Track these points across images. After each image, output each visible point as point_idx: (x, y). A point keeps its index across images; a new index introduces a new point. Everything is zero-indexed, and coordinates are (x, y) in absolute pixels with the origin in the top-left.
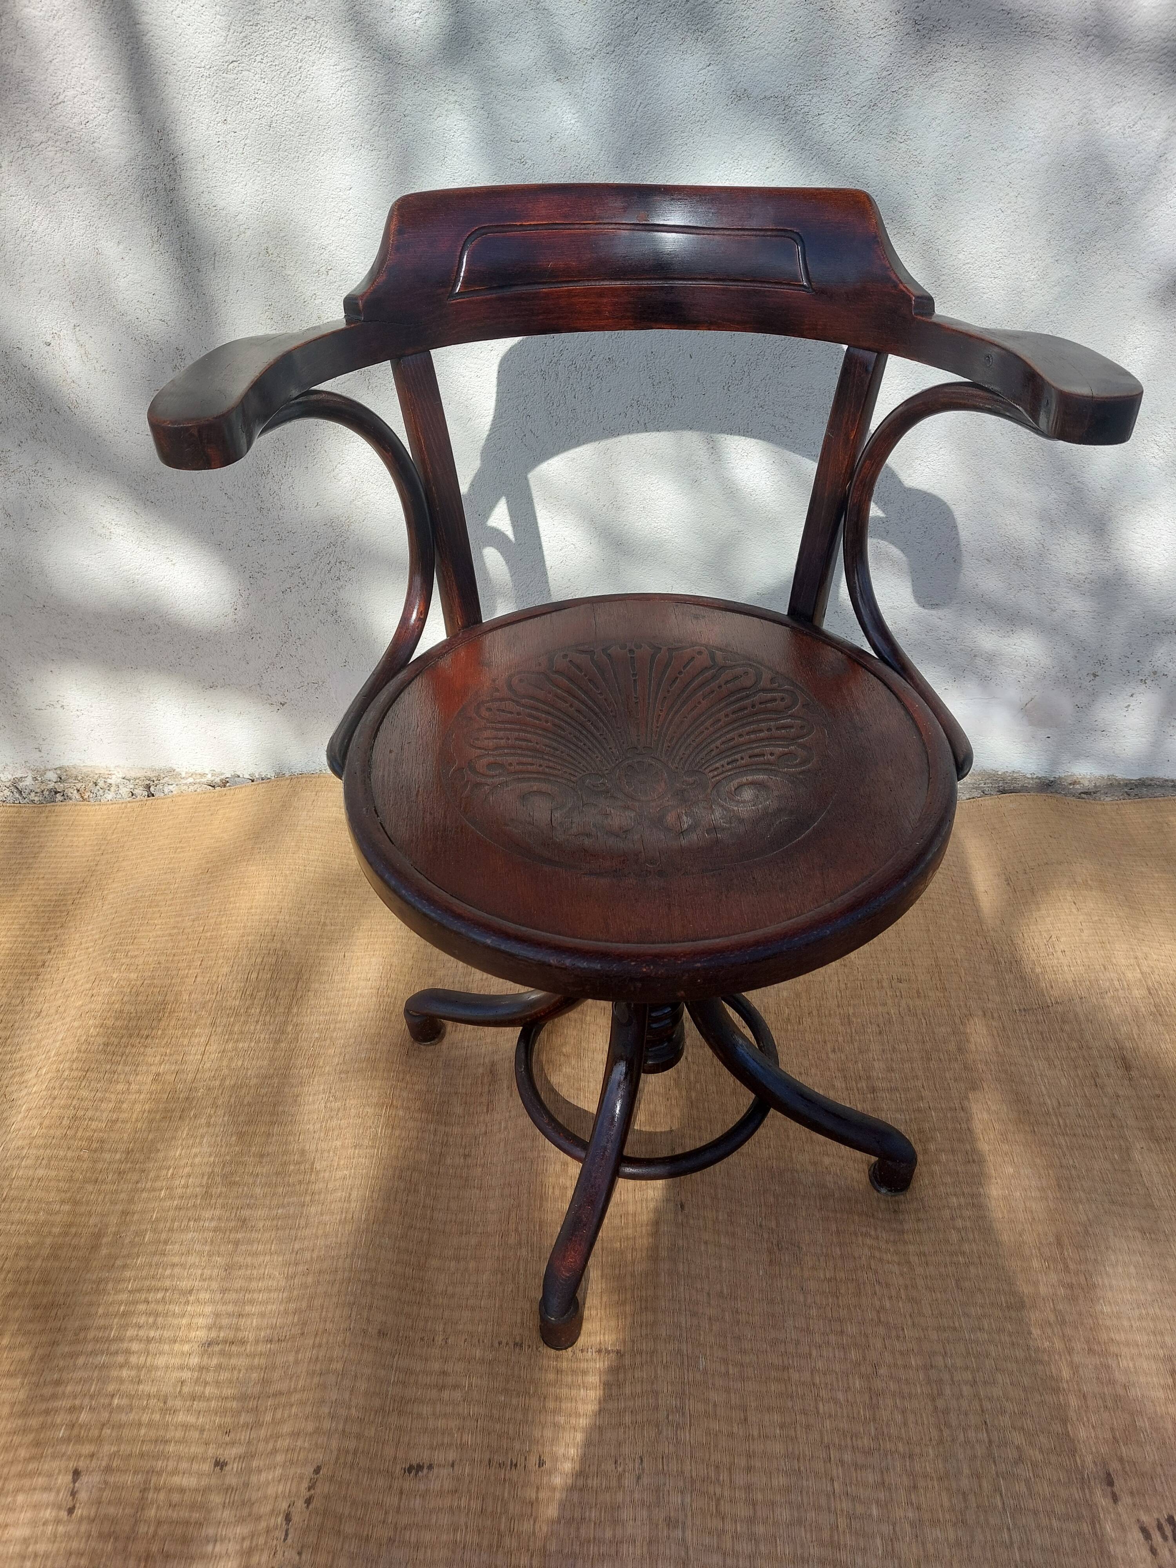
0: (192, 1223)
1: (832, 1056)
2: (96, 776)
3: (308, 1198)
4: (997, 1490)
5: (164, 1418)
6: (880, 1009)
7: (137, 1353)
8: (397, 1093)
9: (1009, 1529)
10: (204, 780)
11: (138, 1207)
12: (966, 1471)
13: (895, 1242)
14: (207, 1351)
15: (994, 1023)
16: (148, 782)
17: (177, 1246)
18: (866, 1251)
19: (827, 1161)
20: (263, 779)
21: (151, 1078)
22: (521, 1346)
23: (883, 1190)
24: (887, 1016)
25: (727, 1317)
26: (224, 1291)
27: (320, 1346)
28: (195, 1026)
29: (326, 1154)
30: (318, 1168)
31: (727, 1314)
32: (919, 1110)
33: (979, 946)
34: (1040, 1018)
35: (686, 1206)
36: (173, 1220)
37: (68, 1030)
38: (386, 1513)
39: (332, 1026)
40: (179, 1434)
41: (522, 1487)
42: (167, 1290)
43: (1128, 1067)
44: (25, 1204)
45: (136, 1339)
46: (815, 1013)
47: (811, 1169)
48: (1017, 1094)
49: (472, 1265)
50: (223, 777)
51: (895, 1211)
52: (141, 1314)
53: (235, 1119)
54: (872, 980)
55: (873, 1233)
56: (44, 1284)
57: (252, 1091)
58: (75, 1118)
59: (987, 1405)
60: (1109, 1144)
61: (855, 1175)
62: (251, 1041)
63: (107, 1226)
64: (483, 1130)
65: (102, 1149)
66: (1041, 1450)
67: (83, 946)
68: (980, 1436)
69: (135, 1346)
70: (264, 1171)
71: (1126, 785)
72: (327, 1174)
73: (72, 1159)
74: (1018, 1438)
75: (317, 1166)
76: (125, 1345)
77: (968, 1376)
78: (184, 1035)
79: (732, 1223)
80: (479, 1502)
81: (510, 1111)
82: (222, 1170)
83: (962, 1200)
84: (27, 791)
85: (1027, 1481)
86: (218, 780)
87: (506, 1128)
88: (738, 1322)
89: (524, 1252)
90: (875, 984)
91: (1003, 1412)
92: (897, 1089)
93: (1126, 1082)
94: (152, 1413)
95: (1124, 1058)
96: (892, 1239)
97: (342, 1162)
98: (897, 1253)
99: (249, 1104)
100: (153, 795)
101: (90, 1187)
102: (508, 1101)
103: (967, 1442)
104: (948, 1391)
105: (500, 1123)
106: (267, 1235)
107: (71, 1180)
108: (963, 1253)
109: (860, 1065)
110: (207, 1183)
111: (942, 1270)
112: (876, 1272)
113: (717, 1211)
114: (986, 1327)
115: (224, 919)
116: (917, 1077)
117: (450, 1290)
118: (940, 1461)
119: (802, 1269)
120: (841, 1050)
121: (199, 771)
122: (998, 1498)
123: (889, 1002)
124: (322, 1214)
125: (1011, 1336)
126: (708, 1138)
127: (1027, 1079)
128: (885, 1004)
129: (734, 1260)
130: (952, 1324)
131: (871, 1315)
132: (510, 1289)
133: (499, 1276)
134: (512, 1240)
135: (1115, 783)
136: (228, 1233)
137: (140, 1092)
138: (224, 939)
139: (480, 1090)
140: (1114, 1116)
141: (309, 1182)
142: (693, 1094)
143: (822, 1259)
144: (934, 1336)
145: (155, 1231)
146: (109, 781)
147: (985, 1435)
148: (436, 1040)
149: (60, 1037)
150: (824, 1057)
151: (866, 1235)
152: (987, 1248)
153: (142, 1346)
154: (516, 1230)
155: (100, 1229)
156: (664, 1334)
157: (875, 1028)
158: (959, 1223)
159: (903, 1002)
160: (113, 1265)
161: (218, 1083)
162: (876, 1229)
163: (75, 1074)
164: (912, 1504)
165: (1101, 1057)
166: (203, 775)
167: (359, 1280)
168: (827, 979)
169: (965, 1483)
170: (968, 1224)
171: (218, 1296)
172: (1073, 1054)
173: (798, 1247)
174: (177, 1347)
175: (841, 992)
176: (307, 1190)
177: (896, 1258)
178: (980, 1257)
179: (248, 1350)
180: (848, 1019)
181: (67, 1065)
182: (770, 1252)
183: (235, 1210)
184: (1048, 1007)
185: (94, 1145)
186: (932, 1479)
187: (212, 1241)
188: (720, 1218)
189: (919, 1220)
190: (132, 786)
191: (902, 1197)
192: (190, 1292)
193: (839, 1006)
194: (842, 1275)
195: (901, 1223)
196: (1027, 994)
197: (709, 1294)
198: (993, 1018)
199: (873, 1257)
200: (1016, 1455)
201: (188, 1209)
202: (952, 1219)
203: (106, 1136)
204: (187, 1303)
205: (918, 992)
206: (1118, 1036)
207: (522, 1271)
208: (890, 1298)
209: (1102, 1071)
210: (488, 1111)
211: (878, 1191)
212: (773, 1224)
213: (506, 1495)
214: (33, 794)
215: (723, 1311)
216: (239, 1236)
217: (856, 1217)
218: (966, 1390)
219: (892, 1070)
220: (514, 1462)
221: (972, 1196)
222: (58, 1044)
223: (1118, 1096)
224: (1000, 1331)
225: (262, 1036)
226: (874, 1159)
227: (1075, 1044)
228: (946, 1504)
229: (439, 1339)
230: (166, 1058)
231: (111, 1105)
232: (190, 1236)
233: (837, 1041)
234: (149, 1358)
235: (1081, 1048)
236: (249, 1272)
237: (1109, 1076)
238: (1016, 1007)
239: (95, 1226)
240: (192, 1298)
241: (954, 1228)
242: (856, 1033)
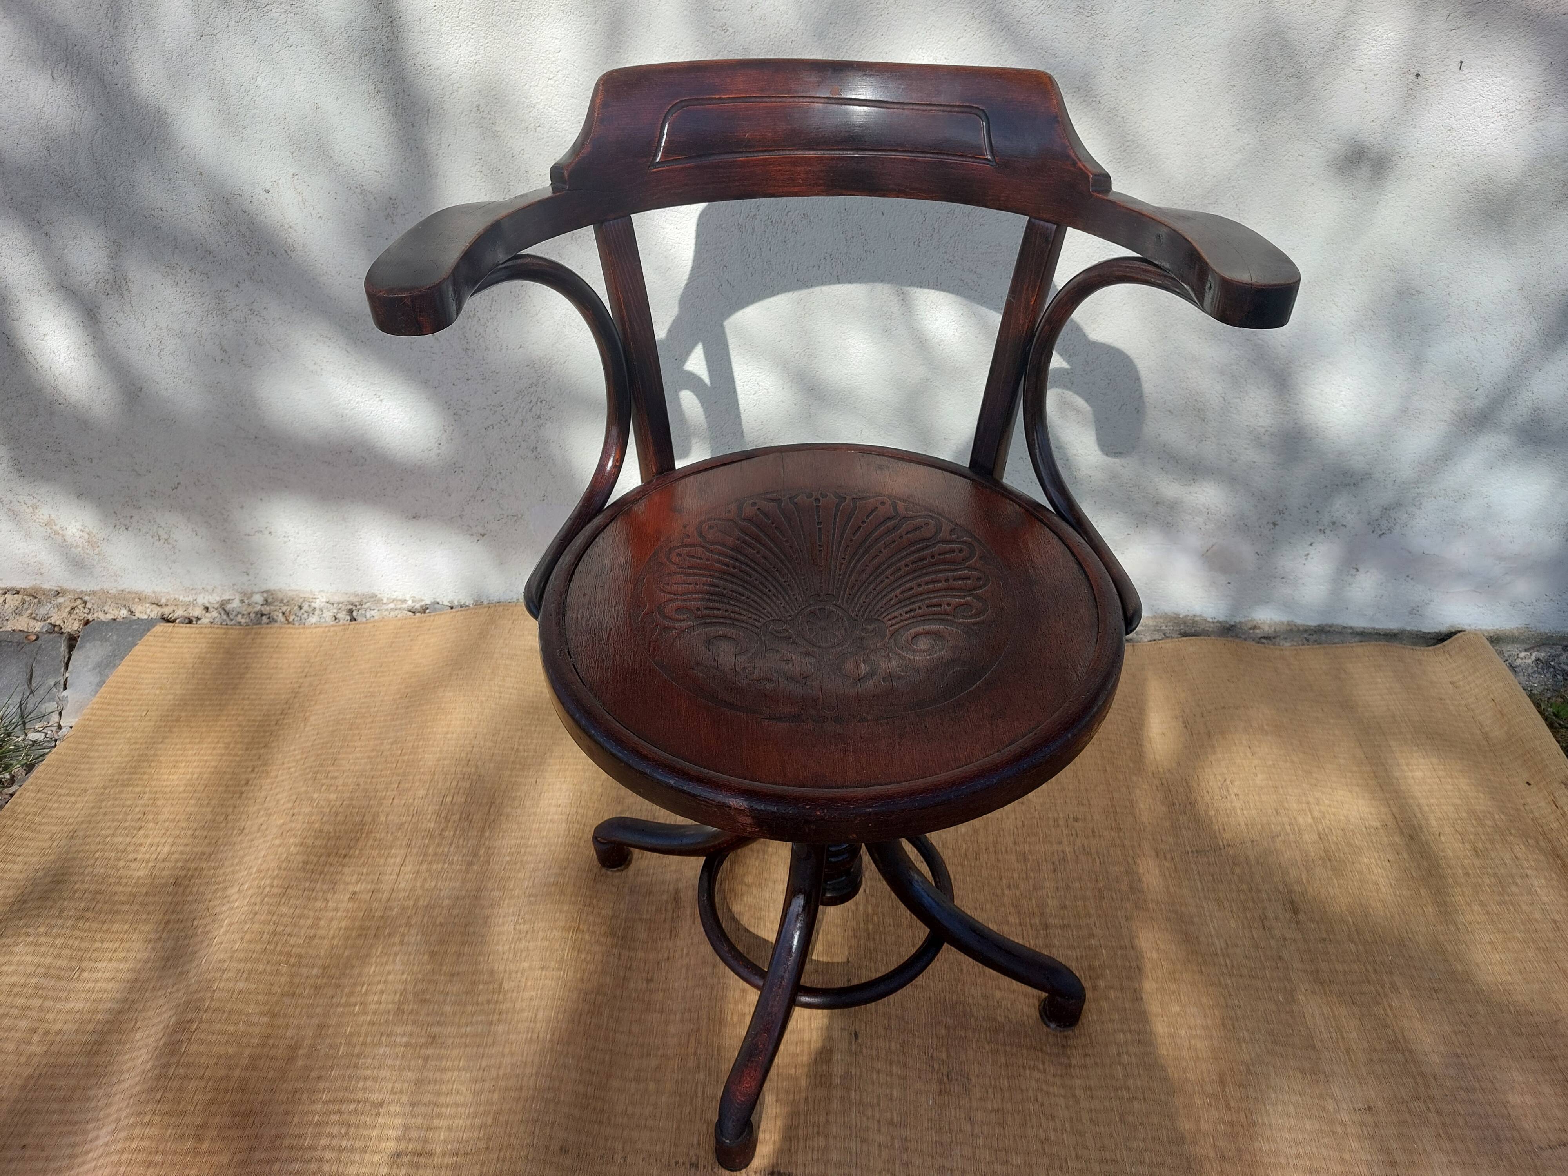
0: (384, 1038)
1: (1007, 892)
2: (301, 600)
3: (496, 1017)
6: (1056, 847)
7: (329, 1161)
8: (584, 917)
10: (405, 606)
11: (333, 1021)
13: (1061, 1076)
14: (396, 1161)
15: (1167, 864)
16: (351, 607)
17: (369, 1061)
18: (1034, 1084)
19: (998, 994)
20: (461, 607)
21: (348, 896)
22: (697, 1167)
23: (1053, 1026)
24: (1062, 855)
25: (896, 1145)
26: (413, 1105)
27: (504, 1160)
28: (391, 847)
29: (514, 975)
30: (506, 988)
31: (896, 1141)
32: (1089, 947)
33: (1154, 788)
34: (1212, 860)
35: (860, 1036)
36: (366, 1035)
37: (269, 848)
39: (523, 850)
42: (359, 1102)
43: (1295, 911)
44: (225, 1015)
45: (329, 1147)
46: (992, 849)
47: (983, 1003)
48: (1186, 934)
49: (652, 1086)
50: (423, 603)
51: (1063, 1046)
52: (334, 1124)
53: (428, 938)
54: (1048, 818)
55: (1041, 1066)
56: (242, 1093)
57: (444, 912)
58: (274, 933)
60: (1274, 985)
61: (1025, 1009)
62: (445, 863)
63: (303, 1039)
64: (666, 955)
65: (299, 965)
67: (285, 766)
69: (328, 1155)
70: (455, 989)
71: (1306, 631)
72: (515, 994)
73: (271, 974)
75: (505, 986)
76: (318, 1154)
78: (380, 856)
79: (904, 1053)
81: (692, 938)
82: (414, 988)
83: (1129, 1037)
84: (234, 613)
86: (418, 606)
87: (687, 954)
88: (907, 1149)
89: (702, 1076)
90: (1051, 822)
92: (1069, 926)
93: (1293, 925)
95: (1292, 902)
96: (1059, 1072)
97: (529, 983)
98: (1063, 1086)
99: (441, 925)
100: (355, 620)
101: (287, 1001)
102: (690, 928)
105: (682, 950)
106: (455, 1052)
107: (269, 993)
108: (1128, 1089)
109: (1034, 902)
110: (399, 1000)
111: (1107, 1104)
112: (1042, 1105)
113: (890, 1041)
114: (1147, 1161)
115: (421, 743)
116: (1089, 915)
117: (630, 1110)
119: (970, 1099)
120: (1016, 886)
121: (400, 598)
123: (1065, 841)
124: (508, 1033)
125: (1170, 1170)
126: (883, 970)
127: (1196, 920)
128: (1060, 843)
129: (905, 1089)
130: (1114, 1157)
131: (1036, 1146)
132: (687, 1111)
133: (677, 1099)
134: (691, 1063)
135: (1295, 629)
136: (418, 1049)
137: (336, 909)
138: (421, 763)
139: (663, 916)
140: (1280, 958)
141: (497, 1001)
142: (871, 927)
143: (990, 1091)
145: (348, 1044)
146: (313, 605)
148: (623, 867)
149: (262, 854)
150: (999, 892)
151: (1033, 1068)
152: (1151, 1083)
153: (335, 1155)
154: (695, 1054)
155: (297, 1041)
156: (835, 1159)
157: (1050, 866)
158: (1125, 1059)
159: (1078, 842)
160: (308, 1077)
161: (411, 903)
162: (1044, 1063)
163: (275, 890)
165: (1270, 900)
166: (404, 601)
167: (543, 1098)
168: (1004, 817)
170: (1134, 1060)
171: (408, 1110)
172: (1242, 897)
173: (968, 1079)
174: (367, 1157)
175: (1017, 829)
176: (495, 1009)
177: (1062, 1092)
178: (1143, 1093)
179: (435, 1162)
180: (1024, 856)
181: (268, 882)
182: (940, 1082)
183: (425, 1026)
184: (1220, 849)
185: (293, 960)
187: (403, 1056)
188: (893, 1048)
189: (1086, 1055)
190: (335, 611)
191: (1070, 1033)
192: (382, 1104)
193: (1015, 843)
194: (1009, 1106)
195: (1069, 1058)
196: (1200, 836)
197: (879, 1121)
198: (1165, 858)
199: (1039, 1089)
201: (380, 1025)
202: (1119, 1054)
203: (303, 951)
204: (378, 1114)
205: (1093, 832)
206: (1288, 880)
207: (700, 1094)
208: (1055, 1130)
209: (1270, 914)
210: (670, 938)
211: (1048, 1026)
212: (944, 1056)
214: (240, 616)
215: (893, 1138)
216: (429, 1051)
217: (1025, 1051)
219: (1065, 907)
221: (1139, 1033)
222: (259, 861)
223: (1285, 939)
224: (1160, 1164)
225: (455, 859)
226: (1044, 995)
227: (1245, 887)
229: (618, 1158)
230: (363, 877)
231: (309, 922)
232: (382, 1050)
233: (1012, 877)
234: (341, 1166)
235: (1250, 890)
236: (437, 1087)
237: (1277, 919)
238: (1189, 849)
239: (292, 1038)
240: (382, 1111)
241: (1120, 1063)
242: (1031, 870)
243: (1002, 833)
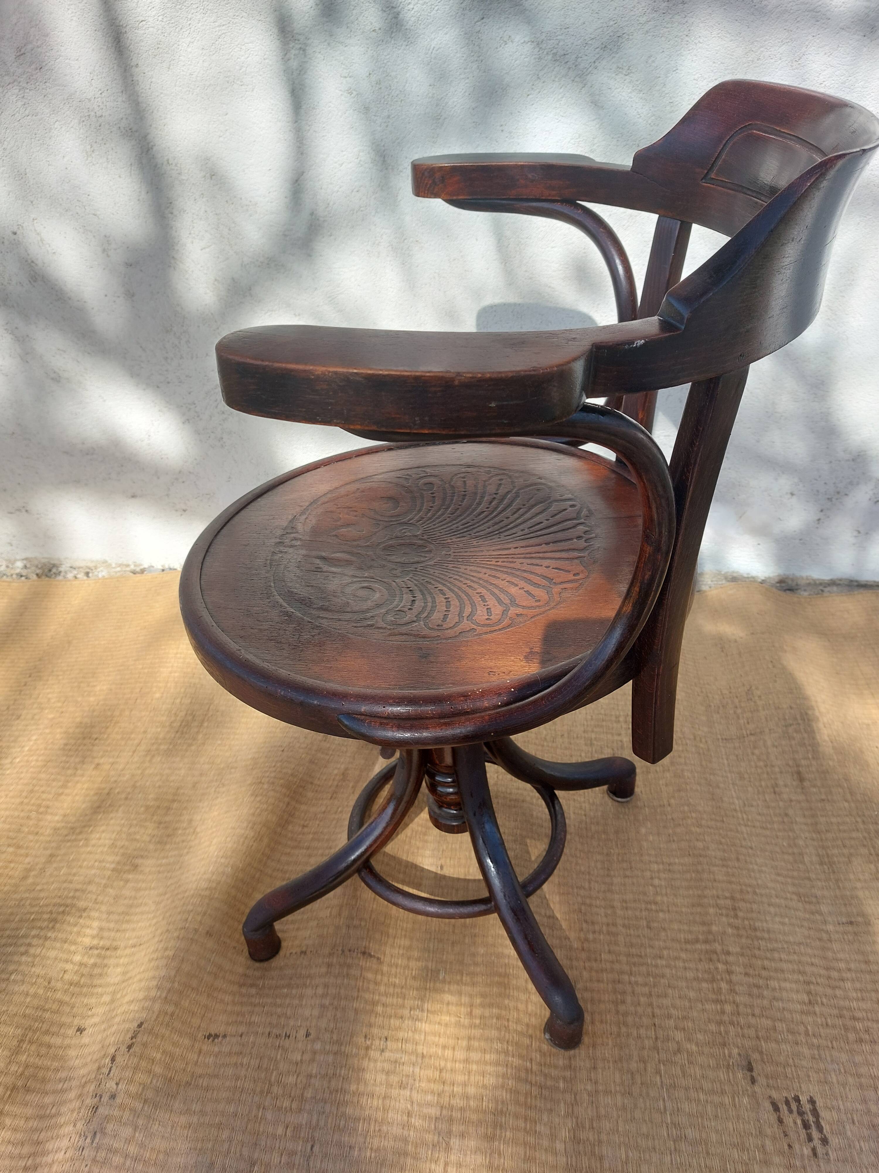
4: (658, 1072)
5: (46, 993)
7: (36, 946)
9: (664, 1100)
11: (62, 852)
12: (635, 1058)
13: (604, 892)
14: (88, 953)
22: (305, 953)
26: (109, 913)
32: (636, 807)
33: (696, 693)
34: (737, 745)
37: (41, 734)
38: (186, 1064)
40: (55, 1007)
41: (292, 1052)
42: (67, 906)
43: (801, 779)
45: (37, 936)
46: (566, 735)
48: (713, 794)
58: (32, 791)
59: (657, 1011)
60: (780, 834)
63: (37, 864)
65: (46, 813)
66: (697, 1045)
68: (649, 1033)
69: (35, 942)
71: (821, 584)
73: (23, 818)
74: (679, 1036)
76: (29, 941)
77: (646, 990)
80: (258, 1061)
82: (128, 830)
83: (661, 866)
85: (682, 1067)
91: (669, 1017)
93: (799, 790)
94: (38, 988)
95: (799, 773)
96: (602, 889)
98: (604, 900)
103: (639, 1037)
104: (629, 999)
108: (656, 903)
111: (638, 913)
114: (665, 956)
118: (616, 1049)
122: (658, 1078)
125: (684, 962)
127: (722, 785)
130: (639, 954)
140: (786, 815)
144: (624, 959)
145: (69, 867)
147: (653, 1033)
149: (34, 738)
152: (675, 900)
153: (41, 942)
155: (32, 866)
156: (416, 955)
158: (656, 882)
160: (34, 890)
161: (140, 772)
162: (590, 883)
163: (39, 764)
164: (591, 1080)
165: (781, 772)
169: (634, 1065)
170: (663, 883)
171: (104, 916)
172: (759, 771)
174: (66, 946)
175: (587, 721)
177: (603, 904)
178: (668, 906)
179: (117, 953)
181: (35, 758)
183: (131, 858)
184: (744, 737)
185: (42, 810)
186: (608, 1062)
187: (109, 877)
189: (625, 877)
192: (85, 910)
193: (584, 732)
196: (729, 729)
198: (701, 743)
200: (675, 1046)
201: (94, 854)
202: (652, 878)
203: (50, 805)
204: (81, 917)
206: (796, 758)
208: (594, 932)
209: (781, 783)
213: (279, 1057)
215: (464, 936)
216: (130, 876)
218: (643, 1000)
220: (288, 1034)
221: (670, 864)
222: (31, 743)
223: (791, 801)
224: (677, 958)
227: (761, 764)
228: (618, 1080)
230: (107, 754)
233: (581, 756)
234: (44, 951)
235: (766, 766)
236: (131, 902)
237: (786, 786)
238: (719, 737)
239: (29, 863)
240: (84, 915)
241: (652, 885)
242: (596, 752)
243: (574, 724)
